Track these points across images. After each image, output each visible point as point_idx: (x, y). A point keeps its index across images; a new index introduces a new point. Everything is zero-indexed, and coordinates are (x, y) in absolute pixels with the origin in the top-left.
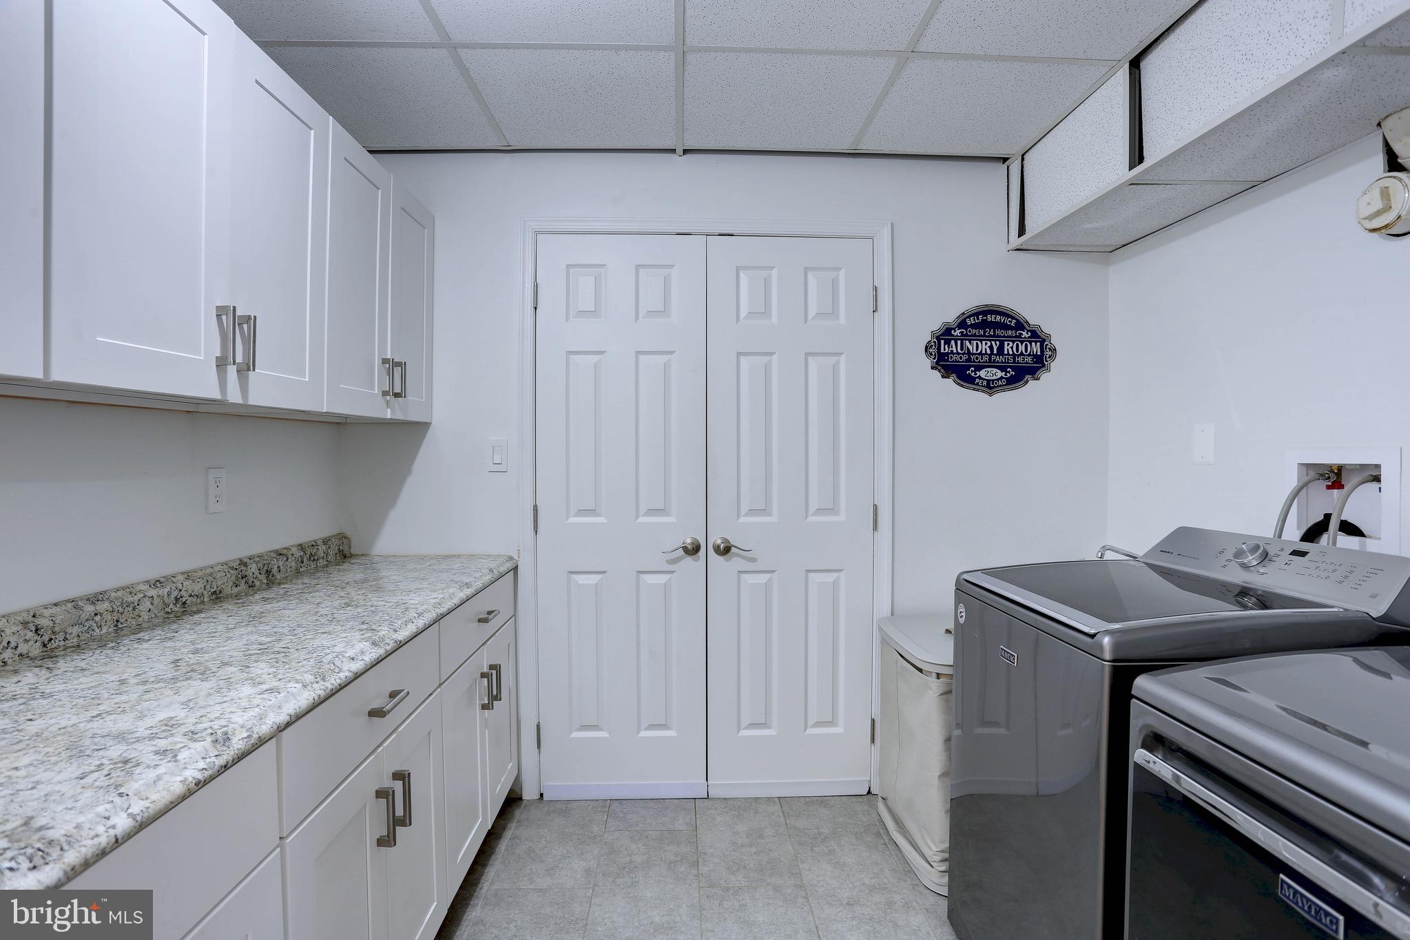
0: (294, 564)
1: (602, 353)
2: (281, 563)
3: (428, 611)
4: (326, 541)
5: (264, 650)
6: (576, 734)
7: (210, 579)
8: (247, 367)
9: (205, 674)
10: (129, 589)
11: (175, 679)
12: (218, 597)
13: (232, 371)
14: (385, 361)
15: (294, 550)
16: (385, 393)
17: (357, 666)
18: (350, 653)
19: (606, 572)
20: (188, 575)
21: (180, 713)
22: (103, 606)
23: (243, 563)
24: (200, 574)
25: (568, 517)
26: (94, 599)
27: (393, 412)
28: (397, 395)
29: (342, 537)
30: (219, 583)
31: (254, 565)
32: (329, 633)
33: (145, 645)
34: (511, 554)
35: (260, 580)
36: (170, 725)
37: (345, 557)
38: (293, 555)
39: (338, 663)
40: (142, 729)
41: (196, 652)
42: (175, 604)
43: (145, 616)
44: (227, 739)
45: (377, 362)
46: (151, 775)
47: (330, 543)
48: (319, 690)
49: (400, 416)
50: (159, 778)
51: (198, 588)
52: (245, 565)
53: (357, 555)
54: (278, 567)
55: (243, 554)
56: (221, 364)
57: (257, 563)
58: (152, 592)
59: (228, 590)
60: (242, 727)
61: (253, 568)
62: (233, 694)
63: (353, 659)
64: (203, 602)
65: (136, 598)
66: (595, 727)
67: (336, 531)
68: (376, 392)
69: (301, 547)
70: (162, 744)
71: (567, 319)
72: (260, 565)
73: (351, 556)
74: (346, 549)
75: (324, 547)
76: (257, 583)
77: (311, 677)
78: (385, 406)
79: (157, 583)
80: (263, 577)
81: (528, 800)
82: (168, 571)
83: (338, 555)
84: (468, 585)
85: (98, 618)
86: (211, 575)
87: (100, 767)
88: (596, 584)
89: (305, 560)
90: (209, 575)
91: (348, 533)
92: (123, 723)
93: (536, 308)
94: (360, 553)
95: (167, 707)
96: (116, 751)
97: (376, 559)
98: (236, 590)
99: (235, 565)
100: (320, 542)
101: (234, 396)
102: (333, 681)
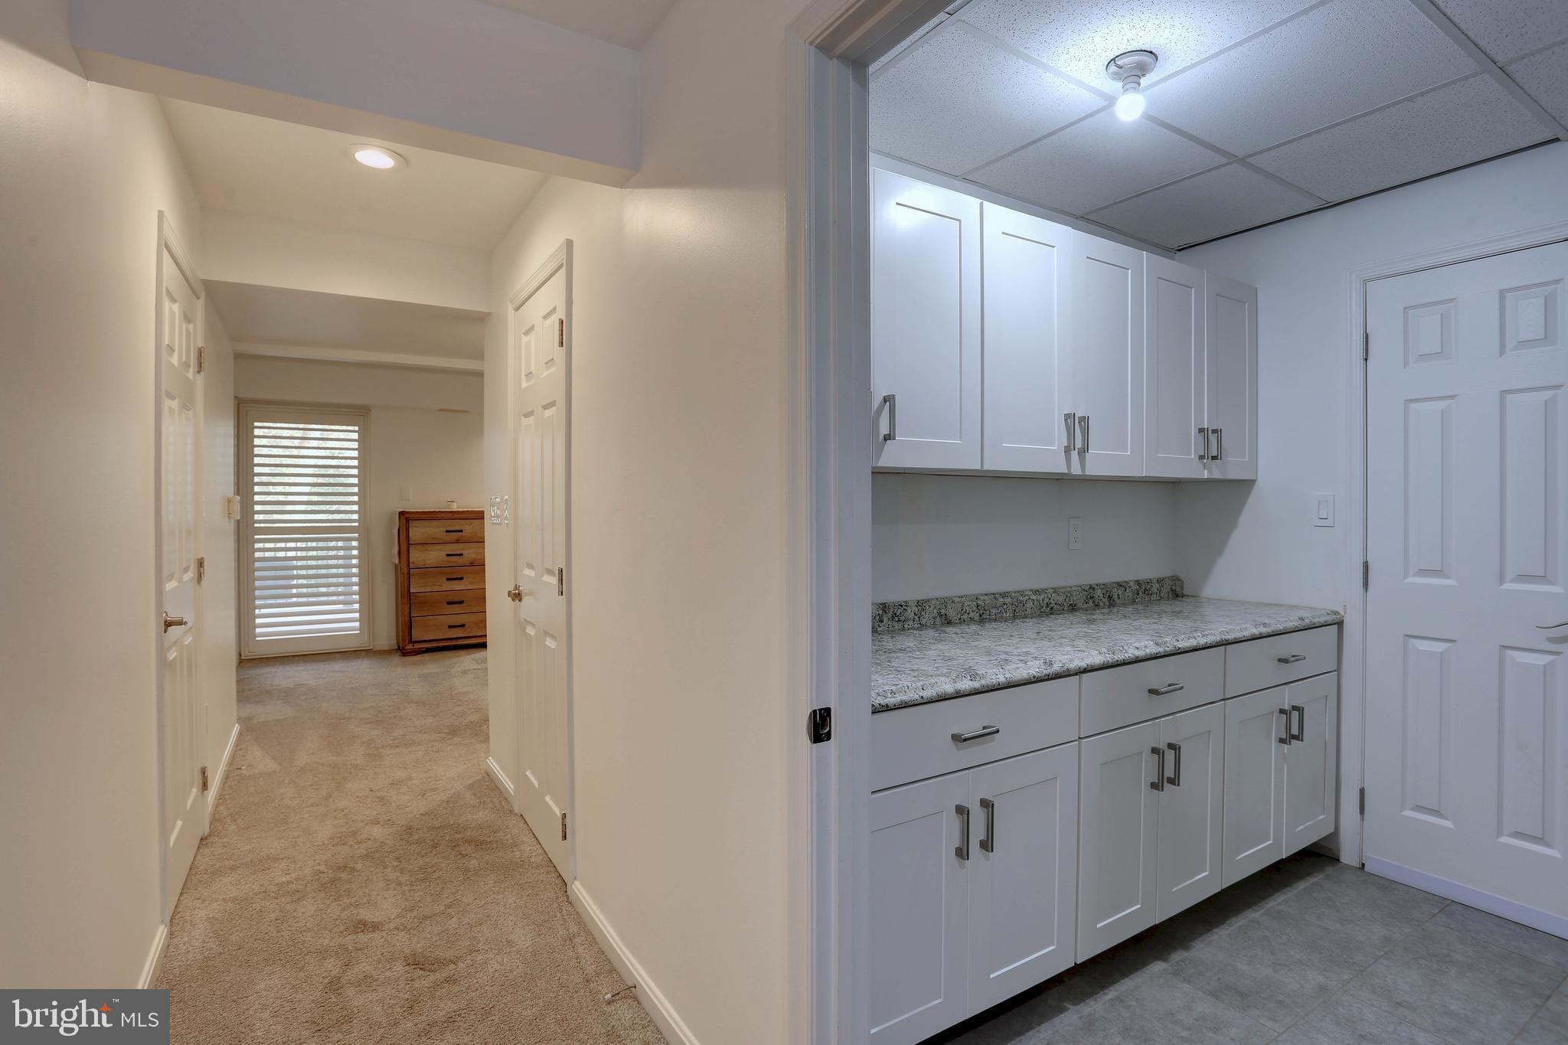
0: (1130, 595)
1: (1452, 397)
2: (1120, 592)
3: (1214, 635)
4: (1160, 581)
5: (1086, 635)
6: (1407, 813)
7: (1069, 595)
8: (1084, 451)
9: (1050, 640)
10: (1022, 593)
11: (1036, 639)
12: (1073, 608)
13: (1074, 454)
14: (1201, 430)
15: (1132, 584)
16: (1201, 457)
17: (1140, 653)
18: (1137, 645)
19: (1455, 641)
20: (1055, 590)
21: (1032, 650)
22: (1007, 600)
23: (1092, 588)
24: (1063, 590)
25: (1406, 576)
26: (1004, 595)
27: (1210, 472)
28: (1214, 458)
29: (1176, 579)
30: (1075, 599)
31: (1099, 591)
32: (1131, 634)
33: (1026, 624)
34: (1337, 609)
35: (1104, 602)
36: (1027, 653)
37: (1177, 596)
38: (1130, 587)
39: (1126, 647)
40: (1015, 652)
41: (1050, 631)
42: (1046, 607)
43: (1029, 611)
44: (1051, 664)
45: (1193, 431)
46: (1016, 666)
47: (1163, 582)
48: (1109, 658)
49: (1217, 475)
50: (1018, 668)
51: (1061, 599)
52: (1094, 589)
53: (1188, 596)
54: (1118, 595)
55: (1093, 581)
56: (1068, 450)
57: (1102, 589)
58: (1034, 597)
59: (1080, 605)
60: (1060, 661)
61: (1099, 592)
62: (1061, 649)
63: (1138, 648)
64: (1063, 609)
65: (1025, 599)
66: (1436, 813)
67: (1168, 573)
68: (1193, 457)
69: (1138, 582)
70: (1022, 658)
71: (1406, 364)
72: (1105, 592)
73: (1183, 596)
74: (1178, 590)
75: (1157, 585)
76: (1102, 604)
77: (1106, 651)
78: (1202, 467)
79: (1037, 592)
80: (1106, 600)
81: (1345, 864)
82: (1044, 585)
83: (1170, 593)
84: (1265, 625)
85: (1005, 606)
86: (1070, 592)
87: (996, 660)
88: (1442, 653)
89: (1140, 593)
90: (1068, 592)
91: (1182, 576)
92: (1008, 649)
93: (1366, 360)
94: (1191, 594)
95: (1030, 648)
96: (1004, 656)
97: (1203, 600)
98: (1086, 606)
99: (1087, 588)
100: (1154, 581)
101: (1076, 470)
102: (1120, 657)
